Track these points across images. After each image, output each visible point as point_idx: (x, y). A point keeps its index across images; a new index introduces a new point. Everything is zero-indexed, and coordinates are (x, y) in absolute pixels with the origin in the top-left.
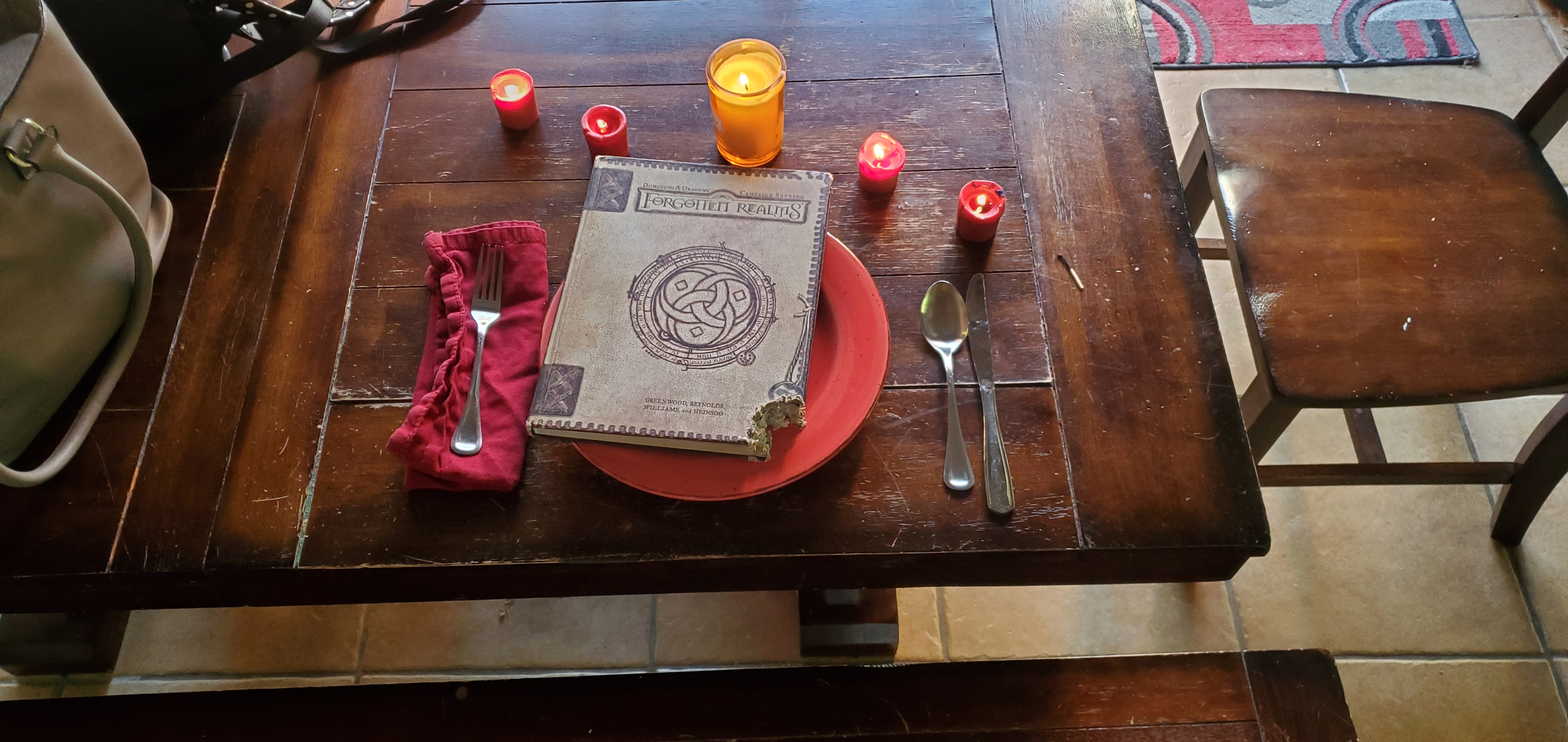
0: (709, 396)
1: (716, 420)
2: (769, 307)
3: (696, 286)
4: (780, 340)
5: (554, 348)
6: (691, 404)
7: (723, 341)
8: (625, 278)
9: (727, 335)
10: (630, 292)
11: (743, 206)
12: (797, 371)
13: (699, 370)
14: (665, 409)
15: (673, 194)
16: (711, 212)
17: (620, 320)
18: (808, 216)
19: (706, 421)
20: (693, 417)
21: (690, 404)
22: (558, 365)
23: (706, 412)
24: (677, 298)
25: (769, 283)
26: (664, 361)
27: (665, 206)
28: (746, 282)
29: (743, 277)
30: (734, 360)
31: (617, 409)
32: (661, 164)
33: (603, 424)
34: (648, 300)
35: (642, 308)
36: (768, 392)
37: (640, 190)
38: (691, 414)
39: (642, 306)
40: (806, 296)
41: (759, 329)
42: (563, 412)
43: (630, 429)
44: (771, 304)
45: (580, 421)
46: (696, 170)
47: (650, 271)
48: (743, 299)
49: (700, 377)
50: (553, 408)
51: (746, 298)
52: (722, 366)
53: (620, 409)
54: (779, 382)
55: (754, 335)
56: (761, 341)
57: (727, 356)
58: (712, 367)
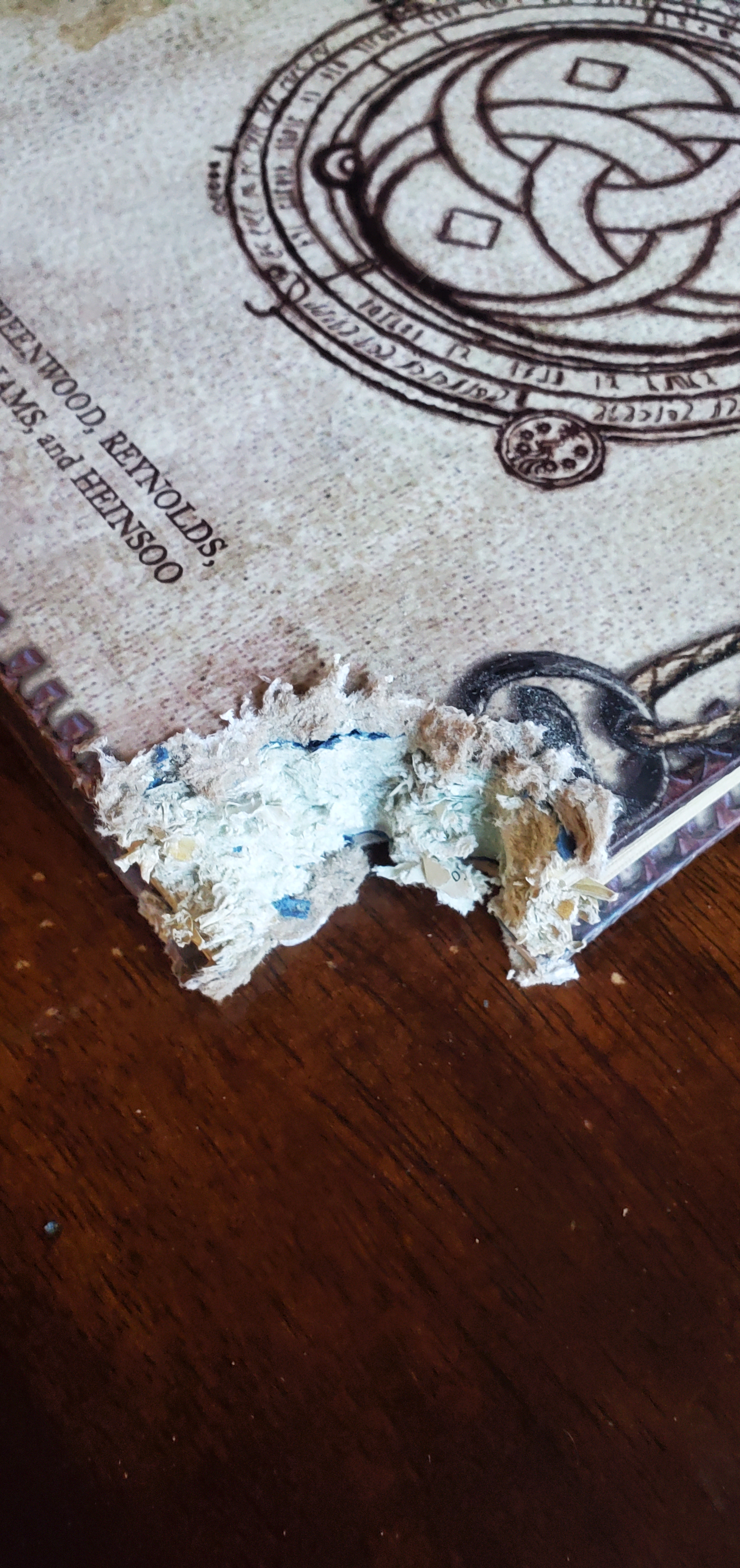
7: (534, 327)
36: (482, 657)
38: (59, 474)
54: (589, 659)
55: (691, 392)
56: (701, 432)
57: (484, 384)
58: (377, 376)
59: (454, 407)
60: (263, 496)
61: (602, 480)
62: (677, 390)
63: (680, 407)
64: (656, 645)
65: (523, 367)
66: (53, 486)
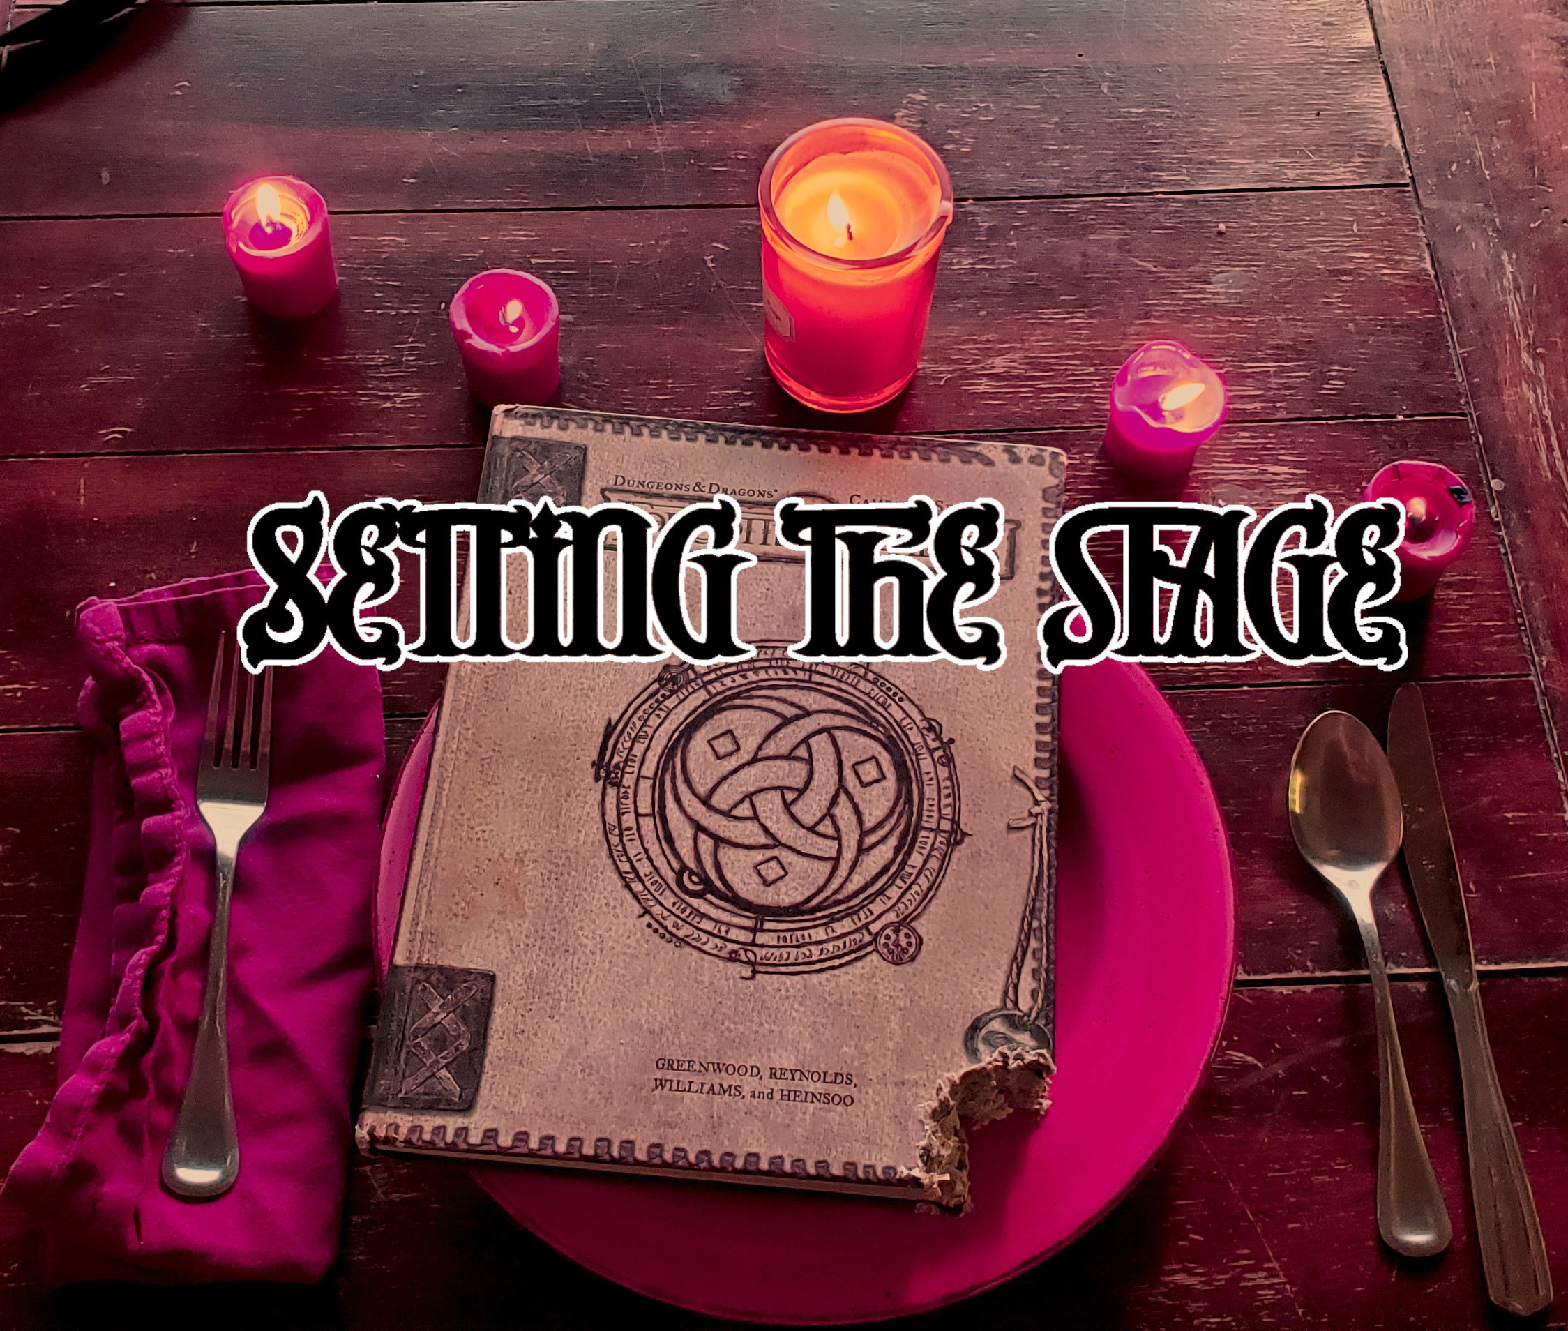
0: (814, 1051)
1: (837, 1119)
2: (944, 801)
3: (760, 748)
4: (979, 892)
5: (415, 921)
6: (772, 1075)
7: (839, 897)
8: (584, 726)
9: (846, 878)
10: (598, 764)
12: (1030, 978)
13: (783, 978)
14: (706, 1088)
17: (577, 839)
18: (1017, 562)
19: (813, 1123)
20: (779, 1109)
21: (768, 1073)
22: (427, 969)
23: (810, 1096)
24: (715, 780)
25: (938, 737)
26: (695, 953)
28: (883, 738)
29: (872, 722)
30: (870, 949)
31: (586, 1091)
32: (652, 425)
33: (551, 1133)
34: (645, 786)
35: (632, 807)
36: (961, 1037)
37: (607, 493)
38: (774, 1102)
39: (629, 801)
40: (1033, 773)
41: (925, 862)
42: (449, 1102)
43: (621, 1147)
44: (948, 796)
45: (494, 1126)
46: (739, 442)
47: (646, 706)
48: (876, 781)
49: (787, 998)
50: (421, 1090)
51: (884, 777)
52: (841, 966)
53: (592, 1089)
54: (988, 1010)
55: (913, 877)
56: (931, 893)
57: (852, 937)
58: (817, 966)
59: (853, 956)
60: (841, 1047)
61: (925, 940)
62: (909, 882)
63: (915, 888)
64: (1000, 987)
65: (855, 917)
66: (778, 1108)
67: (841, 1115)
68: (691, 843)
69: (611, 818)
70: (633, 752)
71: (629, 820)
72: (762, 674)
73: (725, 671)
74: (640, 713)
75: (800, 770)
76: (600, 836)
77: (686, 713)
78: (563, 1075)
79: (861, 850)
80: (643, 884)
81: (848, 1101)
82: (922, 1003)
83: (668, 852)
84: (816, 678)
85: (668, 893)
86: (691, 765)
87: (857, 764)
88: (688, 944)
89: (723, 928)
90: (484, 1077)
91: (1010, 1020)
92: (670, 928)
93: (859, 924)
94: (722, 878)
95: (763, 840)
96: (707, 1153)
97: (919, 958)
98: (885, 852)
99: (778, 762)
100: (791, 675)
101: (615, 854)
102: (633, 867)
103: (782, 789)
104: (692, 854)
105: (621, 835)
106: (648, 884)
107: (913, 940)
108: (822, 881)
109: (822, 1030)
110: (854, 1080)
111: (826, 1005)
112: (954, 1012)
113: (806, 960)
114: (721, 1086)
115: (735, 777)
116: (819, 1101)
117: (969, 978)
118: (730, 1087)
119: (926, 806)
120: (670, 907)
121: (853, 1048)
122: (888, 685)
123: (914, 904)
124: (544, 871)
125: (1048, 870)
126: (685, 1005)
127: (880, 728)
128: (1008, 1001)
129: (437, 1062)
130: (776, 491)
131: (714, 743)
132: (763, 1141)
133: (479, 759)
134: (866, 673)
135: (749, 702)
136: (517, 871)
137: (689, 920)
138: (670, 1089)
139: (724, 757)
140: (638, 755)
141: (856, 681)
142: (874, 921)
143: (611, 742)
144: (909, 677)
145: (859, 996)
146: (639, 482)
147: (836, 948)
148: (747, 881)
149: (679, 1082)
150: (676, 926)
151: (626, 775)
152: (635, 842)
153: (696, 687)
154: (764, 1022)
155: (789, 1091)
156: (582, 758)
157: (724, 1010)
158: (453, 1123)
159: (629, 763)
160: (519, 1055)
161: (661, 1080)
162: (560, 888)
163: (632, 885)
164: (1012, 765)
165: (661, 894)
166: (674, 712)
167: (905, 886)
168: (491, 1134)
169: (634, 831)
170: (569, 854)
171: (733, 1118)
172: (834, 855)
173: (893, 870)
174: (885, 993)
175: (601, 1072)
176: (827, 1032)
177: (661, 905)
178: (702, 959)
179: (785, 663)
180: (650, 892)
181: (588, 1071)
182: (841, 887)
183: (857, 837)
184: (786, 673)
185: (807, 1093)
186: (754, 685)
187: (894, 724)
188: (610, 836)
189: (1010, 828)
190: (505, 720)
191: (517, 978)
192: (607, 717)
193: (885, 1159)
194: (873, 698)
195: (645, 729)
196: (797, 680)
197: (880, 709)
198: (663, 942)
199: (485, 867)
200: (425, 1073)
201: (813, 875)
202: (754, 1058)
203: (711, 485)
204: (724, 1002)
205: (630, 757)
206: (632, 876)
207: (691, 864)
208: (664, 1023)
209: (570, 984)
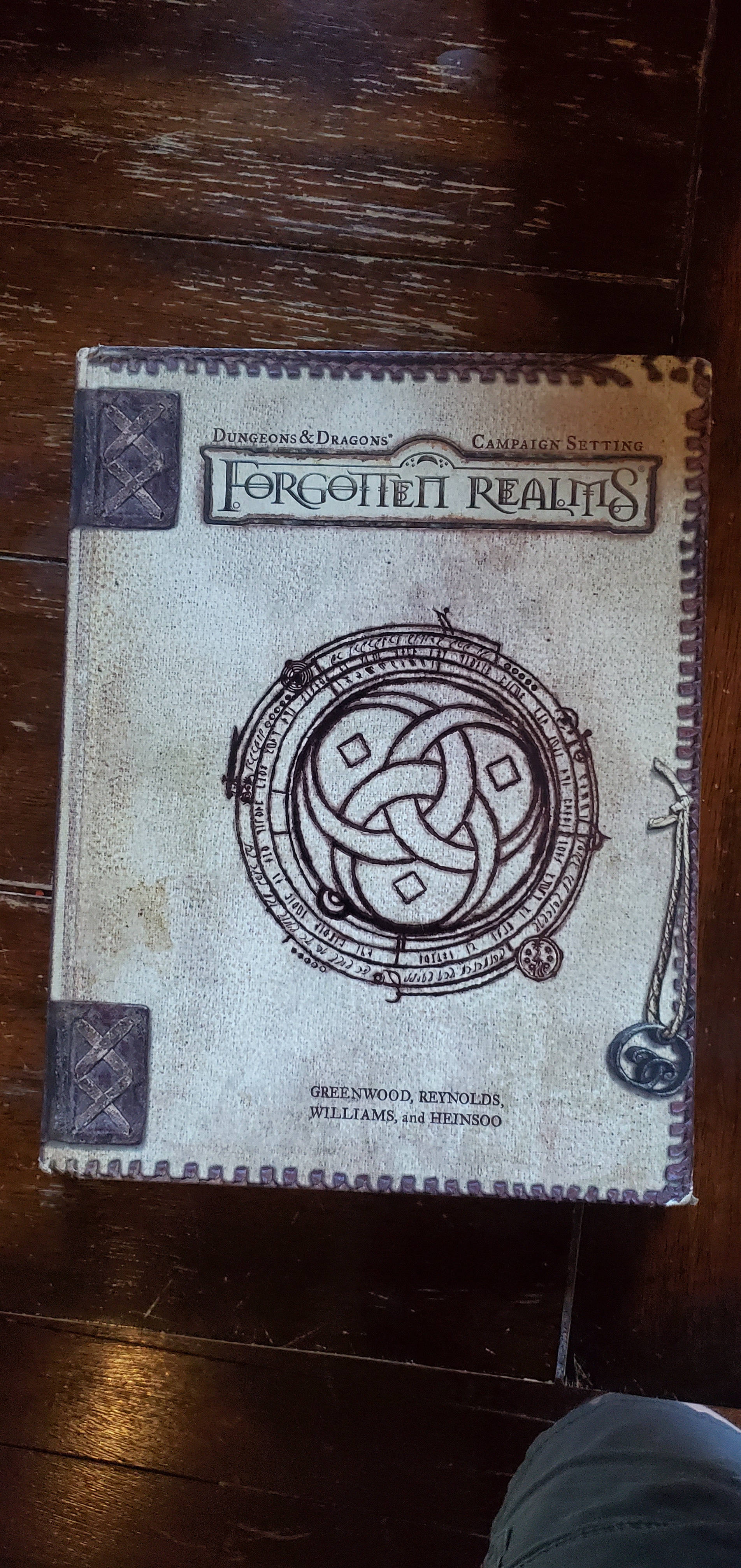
0: (461, 1074)
1: (487, 1139)
2: (582, 803)
3: (391, 752)
4: (620, 900)
5: (67, 956)
6: (423, 1099)
8: (209, 736)
9: (486, 892)
10: (229, 779)
11: (483, 487)
12: (671, 990)
13: (428, 998)
14: (361, 1114)
15: (294, 461)
16: (403, 513)
17: (215, 863)
18: (658, 509)
19: (464, 1145)
20: (431, 1132)
21: (418, 1097)
22: (85, 1006)
23: (459, 1117)
25: (574, 730)
26: (341, 977)
27: (278, 501)
28: (515, 732)
29: (505, 716)
30: (511, 965)
31: (247, 1121)
32: (249, 360)
33: (219, 1163)
34: (278, 800)
37: (207, 452)
39: (263, 818)
40: (674, 764)
41: (564, 870)
42: (120, 1137)
43: (285, 1174)
44: (585, 796)
45: (165, 1158)
46: (346, 374)
47: (271, 711)
48: (512, 783)
49: (433, 1019)
50: (93, 1126)
53: (252, 1120)
67: (490, 1136)
68: (328, 861)
69: (247, 838)
70: (264, 763)
71: (264, 839)
72: (389, 667)
73: (350, 665)
74: (266, 718)
75: (433, 773)
76: (238, 858)
77: (313, 716)
78: (224, 1106)
79: (499, 861)
80: (285, 907)
81: (496, 1122)
82: (565, 1020)
83: (306, 872)
84: (445, 668)
85: (309, 915)
86: (323, 775)
87: (492, 764)
88: (332, 968)
89: (366, 951)
90: (150, 1112)
91: (652, 1035)
92: (314, 952)
93: (500, 941)
94: (361, 897)
95: (400, 854)
96: (365, 1177)
97: (561, 973)
98: (521, 862)
99: (410, 767)
100: (419, 665)
101: (254, 876)
102: (273, 890)
103: (416, 797)
104: (330, 872)
105: (258, 856)
106: (289, 907)
107: (554, 955)
108: (460, 896)
109: (468, 1051)
110: (501, 1101)
111: (470, 1026)
112: (596, 1028)
113: (449, 979)
114: (375, 1111)
115: (367, 786)
116: (469, 1123)
117: (611, 992)
118: (383, 1112)
119: (563, 809)
120: (313, 931)
121: (498, 1069)
122: (521, 671)
123: (554, 915)
124: (186, 899)
125: (690, 873)
126: (334, 1031)
127: (513, 723)
128: (650, 1014)
129: (104, 1098)
130: (391, 436)
131: (345, 749)
132: (417, 1163)
133: (107, 779)
134: (497, 659)
135: (377, 700)
136: (159, 899)
137: (332, 943)
138: (326, 1117)
139: (355, 764)
140: (268, 766)
141: (487, 668)
142: (514, 936)
143: (240, 753)
144: (542, 660)
145: (503, 1015)
146: (241, 435)
147: (478, 966)
148: (386, 899)
149: (334, 1109)
150: (320, 950)
151: (258, 790)
152: (273, 863)
153: (321, 686)
154: (411, 1045)
155: (440, 1114)
156: (211, 772)
157: (372, 1035)
158: (126, 1156)
159: (260, 776)
160: (181, 1088)
161: (317, 1108)
162: (203, 915)
163: (274, 909)
164: (652, 758)
165: (303, 917)
166: (301, 715)
167: (544, 898)
168: (163, 1166)
169: (271, 851)
170: (209, 879)
171: (388, 1142)
172: (472, 866)
173: (531, 880)
174: (528, 1010)
175: (260, 1102)
176: (474, 1054)
177: (304, 928)
178: (348, 984)
179: (411, 652)
180: (292, 915)
181: (247, 1102)
182: (480, 901)
183: (494, 847)
184: (413, 664)
185: (456, 1115)
186: (381, 680)
187: (528, 717)
188: (248, 858)
189: (651, 829)
190: (129, 734)
191: (170, 1011)
192: (232, 725)
193: (533, 1177)
194: (505, 688)
195: (273, 737)
196: (425, 672)
197: (513, 701)
198: (308, 967)
199: (126, 897)
200: (94, 1109)
201: (451, 890)
202: (404, 1082)
203: (320, 432)
204: (371, 1027)
205: (260, 770)
206: (272, 899)
207: (330, 883)
208: (316, 1050)
209: (223, 1016)
